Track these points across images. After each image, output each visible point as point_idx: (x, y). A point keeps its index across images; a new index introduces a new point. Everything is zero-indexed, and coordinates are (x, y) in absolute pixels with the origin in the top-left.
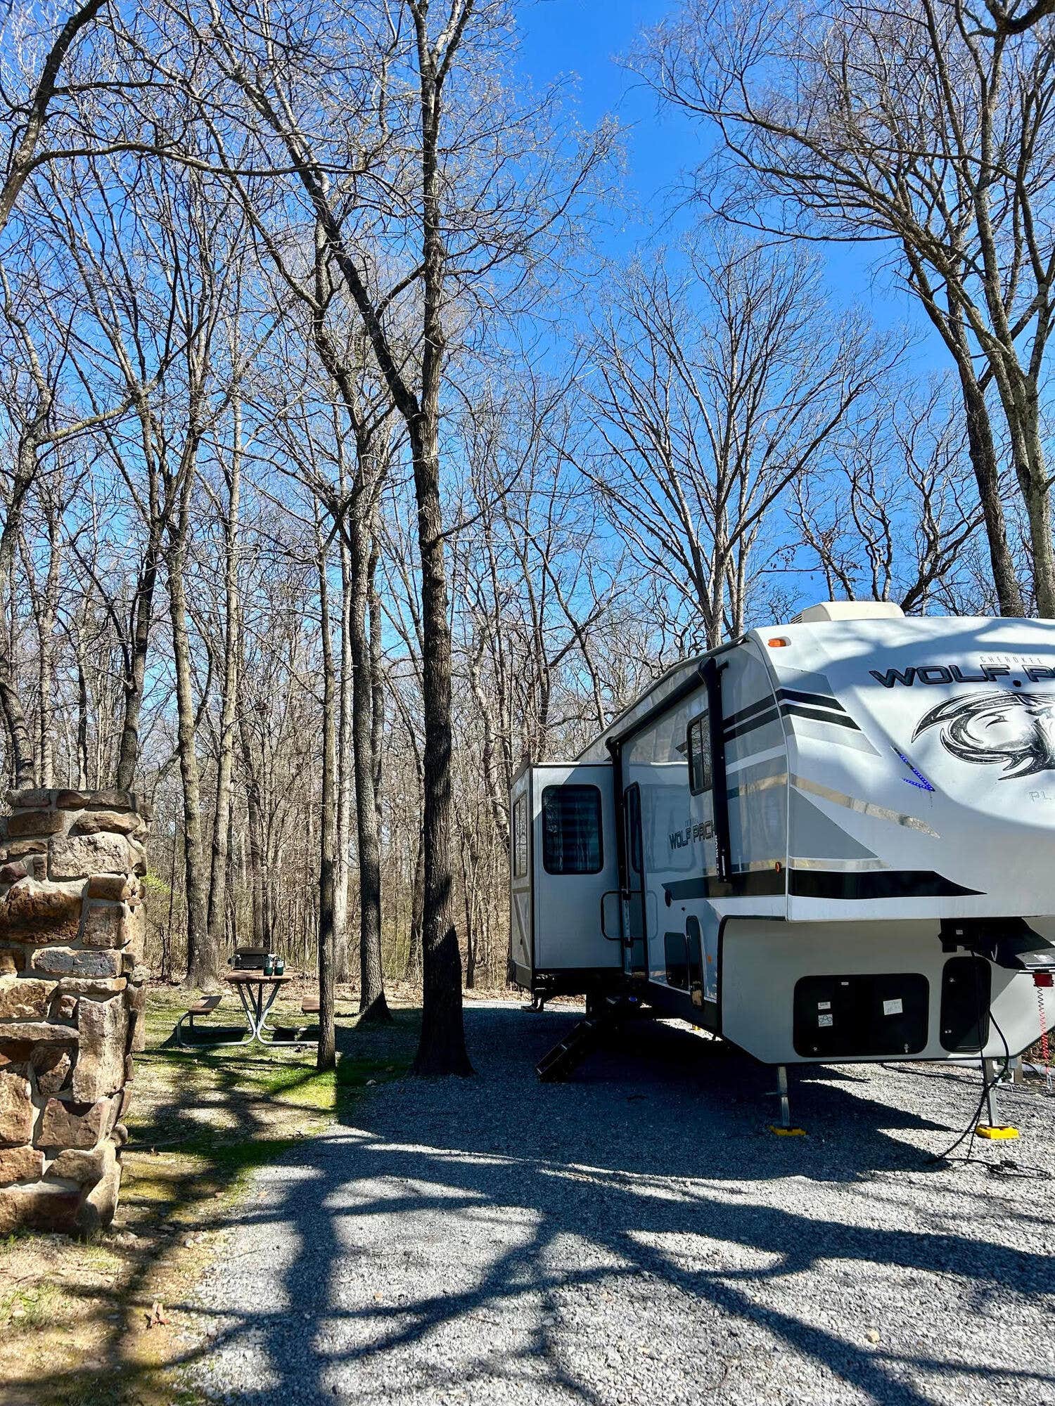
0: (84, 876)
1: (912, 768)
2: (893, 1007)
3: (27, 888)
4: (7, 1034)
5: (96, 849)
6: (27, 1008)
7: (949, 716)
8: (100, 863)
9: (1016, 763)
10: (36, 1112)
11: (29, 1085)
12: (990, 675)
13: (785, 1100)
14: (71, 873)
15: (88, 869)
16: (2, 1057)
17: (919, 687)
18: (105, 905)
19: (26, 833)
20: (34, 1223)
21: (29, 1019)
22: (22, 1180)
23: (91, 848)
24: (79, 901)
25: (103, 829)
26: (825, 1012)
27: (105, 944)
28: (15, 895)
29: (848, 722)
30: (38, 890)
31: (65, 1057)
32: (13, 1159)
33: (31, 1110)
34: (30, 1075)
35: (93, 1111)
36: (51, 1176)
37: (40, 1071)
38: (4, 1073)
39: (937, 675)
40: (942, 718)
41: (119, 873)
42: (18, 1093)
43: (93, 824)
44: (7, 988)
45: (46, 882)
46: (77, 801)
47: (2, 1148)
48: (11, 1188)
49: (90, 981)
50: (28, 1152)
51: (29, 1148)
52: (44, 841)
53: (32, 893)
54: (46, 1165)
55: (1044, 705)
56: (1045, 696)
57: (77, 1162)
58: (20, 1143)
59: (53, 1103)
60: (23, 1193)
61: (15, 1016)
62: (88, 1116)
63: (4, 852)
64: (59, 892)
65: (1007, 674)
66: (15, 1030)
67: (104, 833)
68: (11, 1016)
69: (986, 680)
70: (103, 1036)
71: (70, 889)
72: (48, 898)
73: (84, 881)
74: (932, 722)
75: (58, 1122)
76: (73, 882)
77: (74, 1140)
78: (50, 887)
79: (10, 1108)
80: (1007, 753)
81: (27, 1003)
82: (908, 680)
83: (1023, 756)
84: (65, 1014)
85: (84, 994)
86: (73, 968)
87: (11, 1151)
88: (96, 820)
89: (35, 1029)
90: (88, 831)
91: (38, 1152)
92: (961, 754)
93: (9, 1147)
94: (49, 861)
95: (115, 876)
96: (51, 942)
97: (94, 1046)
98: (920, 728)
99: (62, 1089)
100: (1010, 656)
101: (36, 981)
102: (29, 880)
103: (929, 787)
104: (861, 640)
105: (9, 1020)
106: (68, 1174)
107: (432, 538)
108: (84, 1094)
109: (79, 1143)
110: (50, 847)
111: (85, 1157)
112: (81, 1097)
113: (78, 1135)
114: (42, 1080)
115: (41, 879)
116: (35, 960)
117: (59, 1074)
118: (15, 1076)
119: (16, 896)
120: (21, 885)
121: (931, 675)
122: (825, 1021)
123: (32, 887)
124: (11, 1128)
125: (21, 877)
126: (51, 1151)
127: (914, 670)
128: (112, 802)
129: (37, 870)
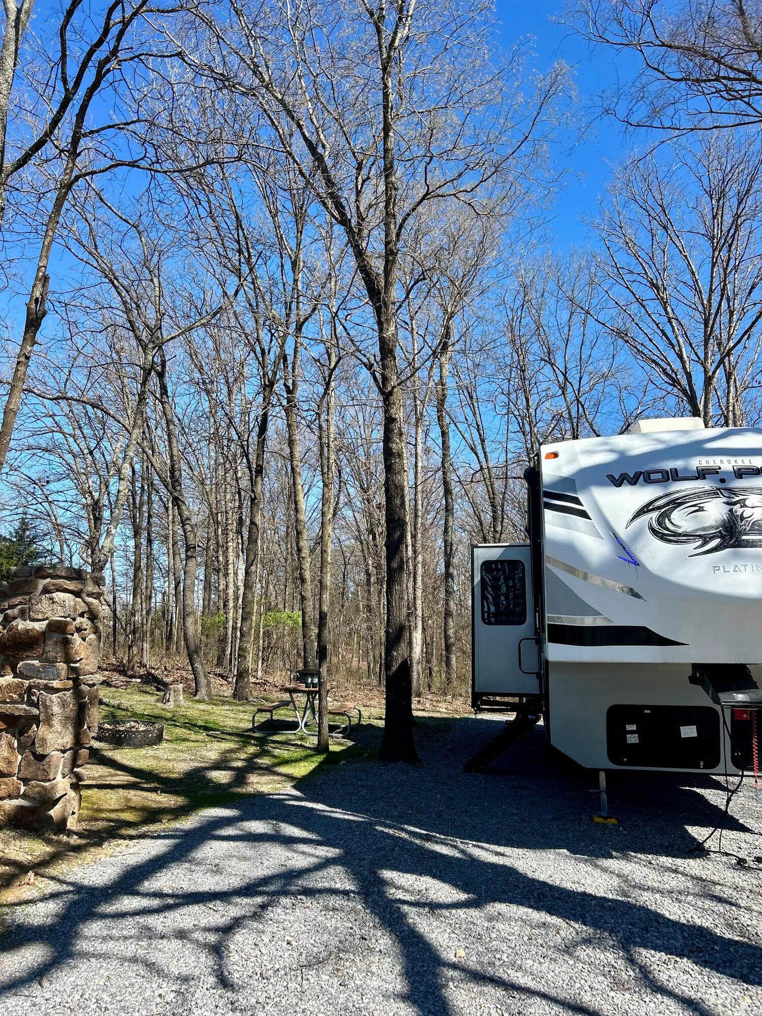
0: (47, 619)
1: (624, 548)
2: (689, 732)
3: (17, 625)
4: (3, 711)
5: (53, 602)
6: (14, 696)
7: (659, 508)
8: (55, 611)
9: (705, 543)
10: (20, 757)
11: (16, 741)
12: (702, 474)
13: (604, 796)
14: (40, 617)
15: (49, 614)
16: (2, 724)
17: (642, 485)
18: (56, 637)
19: (18, 592)
20: (14, 823)
21: (15, 702)
22: (10, 797)
23: (51, 601)
24: (43, 633)
25: (58, 590)
26: (632, 732)
27: (55, 660)
28: (10, 630)
29: (584, 514)
30: (23, 627)
31: (34, 726)
32: (6, 784)
33: (17, 757)
34: (17, 735)
35: (47, 759)
36: (25, 796)
37: (21, 733)
38: (4, 733)
39: (659, 476)
40: (653, 510)
41: (65, 617)
42: (10, 745)
43: (52, 587)
44: (5, 684)
45: (28, 622)
46: (44, 574)
47: (1, 777)
48: (5, 801)
49: (45, 682)
50: (14, 780)
51: (15, 778)
52: (27, 597)
53: (19, 628)
54: (23, 789)
55: (741, 497)
56: (744, 490)
57: (38, 789)
58: (10, 775)
59: (27, 752)
60: (10, 804)
61: (8, 700)
62: (44, 762)
63: (7, 604)
64: (34, 628)
65: (718, 473)
66: (8, 709)
67: (58, 593)
68: (5, 701)
69: (697, 478)
70: (53, 715)
71: (40, 626)
72: (27, 631)
73: (47, 622)
74: (645, 512)
75: (29, 764)
76: (42, 622)
77: (37, 775)
78: (30, 625)
79: (6, 754)
80: (700, 536)
81: (15, 693)
82: (633, 481)
83: (712, 538)
84: (33, 700)
85: (42, 689)
86: (37, 673)
87: (6, 780)
88: (53, 585)
89: (17, 708)
90: (50, 592)
91: (19, 781)
92: (663, 537)
93: (4, 777)
94: (30, 609)
95: (63, 619)
96: (28, 657)
97: (48, 721)
98: (635, 517)
99: (31, 745)
100: (725, 459)
101: (20, 680)
102: (19, 620)
103: (636, 563)
104: (611, 451)
105: (5, 702)
106: (33, 795)
107: (389, 389)
108: (41, 749)
109: (39, 778)
110: (30, 601)
111: (43, 787)
112: (39, 751)
113: (39, 773)
114: (22, 738)
115: (25, 620)
116: (20, 668)
117: (30, 736)
118: (9, 736)
119: (12, 629)
120: (14, 623)
121: (653, 477)
122: (633, 739)
123: (21, 625)
124: (5, 766)
125: (15, 618)
126: (25, 781)
127: (641, 473)
128: (63, 574)
129: (23, 615)
